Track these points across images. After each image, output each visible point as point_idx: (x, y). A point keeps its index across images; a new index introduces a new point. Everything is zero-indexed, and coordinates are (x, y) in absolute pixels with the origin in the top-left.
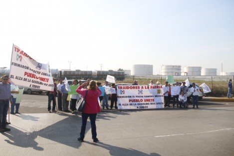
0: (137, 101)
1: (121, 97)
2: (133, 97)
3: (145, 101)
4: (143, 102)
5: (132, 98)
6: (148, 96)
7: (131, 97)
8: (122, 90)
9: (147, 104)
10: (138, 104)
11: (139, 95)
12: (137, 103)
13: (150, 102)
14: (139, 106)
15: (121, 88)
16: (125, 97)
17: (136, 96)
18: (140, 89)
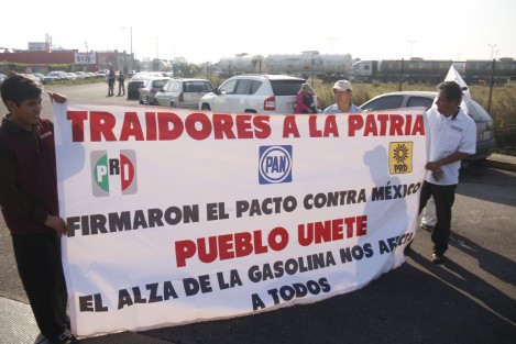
0: (245, 243)
1: (95, 224)
2: (216, 212)
3: (304, 242)
4: (295, 250)
5: (203, 229)
6: (332, 199)
7: (191, 214)
8: (113, 149)
9: (317, 261)
10: (255, 275)
11: (261, 193)
12: (242, 264)
13: (334, 247)
14: (261, 288)
15: (102, 125)
16: (140, 220)
17: (241, 207)
18: (276, 138)
